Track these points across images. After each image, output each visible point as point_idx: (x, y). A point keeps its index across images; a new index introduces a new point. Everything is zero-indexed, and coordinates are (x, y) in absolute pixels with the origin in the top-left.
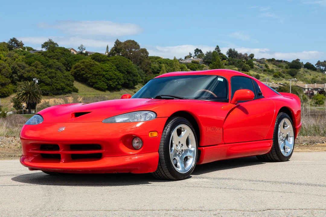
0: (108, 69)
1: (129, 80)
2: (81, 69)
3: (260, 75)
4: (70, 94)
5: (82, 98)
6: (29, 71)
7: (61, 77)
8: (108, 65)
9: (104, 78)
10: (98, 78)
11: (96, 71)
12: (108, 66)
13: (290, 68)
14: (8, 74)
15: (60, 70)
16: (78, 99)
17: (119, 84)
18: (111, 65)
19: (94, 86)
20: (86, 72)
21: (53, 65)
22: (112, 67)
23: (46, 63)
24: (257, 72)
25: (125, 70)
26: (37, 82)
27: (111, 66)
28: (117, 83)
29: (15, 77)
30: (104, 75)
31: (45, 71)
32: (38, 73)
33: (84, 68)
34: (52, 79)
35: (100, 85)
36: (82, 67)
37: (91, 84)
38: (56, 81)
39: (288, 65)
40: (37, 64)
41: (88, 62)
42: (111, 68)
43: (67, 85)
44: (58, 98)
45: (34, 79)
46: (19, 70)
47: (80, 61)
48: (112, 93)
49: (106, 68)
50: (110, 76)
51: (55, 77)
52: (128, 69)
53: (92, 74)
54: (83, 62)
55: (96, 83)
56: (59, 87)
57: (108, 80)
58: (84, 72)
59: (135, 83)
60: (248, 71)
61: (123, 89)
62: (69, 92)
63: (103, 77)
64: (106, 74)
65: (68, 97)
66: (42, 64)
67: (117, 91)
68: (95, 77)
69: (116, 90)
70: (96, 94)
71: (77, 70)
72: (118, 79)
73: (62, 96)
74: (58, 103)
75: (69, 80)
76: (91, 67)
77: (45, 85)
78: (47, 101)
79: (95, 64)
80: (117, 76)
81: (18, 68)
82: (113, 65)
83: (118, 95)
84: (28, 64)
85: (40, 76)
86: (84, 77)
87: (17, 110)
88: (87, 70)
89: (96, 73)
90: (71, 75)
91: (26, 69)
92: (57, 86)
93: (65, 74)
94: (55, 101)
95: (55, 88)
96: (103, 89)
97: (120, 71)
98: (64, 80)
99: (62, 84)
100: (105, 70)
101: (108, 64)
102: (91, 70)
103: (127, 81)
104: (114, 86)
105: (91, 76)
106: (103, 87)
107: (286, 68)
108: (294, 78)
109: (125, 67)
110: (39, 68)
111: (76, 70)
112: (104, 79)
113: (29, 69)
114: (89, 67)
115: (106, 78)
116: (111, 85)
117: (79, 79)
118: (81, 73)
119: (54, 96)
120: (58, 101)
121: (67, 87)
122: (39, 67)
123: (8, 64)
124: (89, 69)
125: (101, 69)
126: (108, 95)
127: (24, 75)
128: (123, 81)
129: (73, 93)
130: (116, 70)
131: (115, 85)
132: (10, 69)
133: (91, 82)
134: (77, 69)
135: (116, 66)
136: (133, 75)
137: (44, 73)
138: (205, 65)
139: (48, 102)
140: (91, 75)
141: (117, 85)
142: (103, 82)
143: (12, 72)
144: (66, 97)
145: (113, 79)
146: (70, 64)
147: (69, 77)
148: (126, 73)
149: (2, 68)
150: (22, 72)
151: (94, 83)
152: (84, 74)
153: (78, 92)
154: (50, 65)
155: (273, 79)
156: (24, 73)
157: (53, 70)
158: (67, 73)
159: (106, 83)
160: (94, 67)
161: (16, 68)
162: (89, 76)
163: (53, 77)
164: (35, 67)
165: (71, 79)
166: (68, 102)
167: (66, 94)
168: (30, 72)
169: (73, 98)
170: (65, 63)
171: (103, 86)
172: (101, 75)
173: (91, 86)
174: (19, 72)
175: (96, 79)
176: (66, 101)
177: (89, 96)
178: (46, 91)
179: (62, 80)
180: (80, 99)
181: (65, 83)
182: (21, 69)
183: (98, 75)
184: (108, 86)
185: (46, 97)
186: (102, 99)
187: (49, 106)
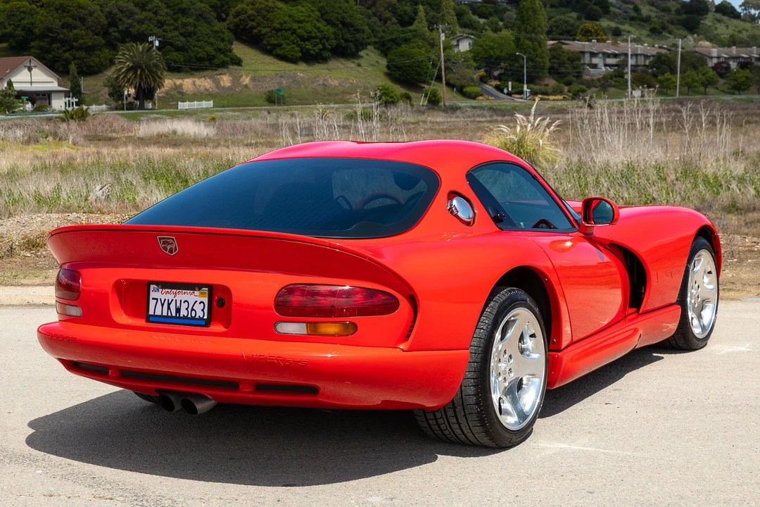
0: (302, 18)
1: (346, 41)
2: (249, 17)
3: (621, 27)
4: (225, 70)
5: (249, 78)
6: (141, 22)
7: (207, 35)
8: (303, 9)
9: (294, 35)
10: (282, 35)
11: (278, 22)
12: (302, 12)
13: (686, 13)
14: (99, 26)
15: (205, 19)
16: (241, 80)
17: (324, 48)
18: (309, 8)
19: (274, 53)
20: (259, 24)
22: (311, 13)
23: (175, 5)
24: (617, 23)
25: (338, 20)
26: (157, 43)
27: (309, 10)
28: (320, 46)
29: (114, 34)
30: (295, 30)
31: (176, 20)
32: (161, 24)
33: (254, 15)
34: (189, 39)
35: (287, 50)
36: (250, 12)
37: (268, 47)
38: (196, 43)
39: (682, 7)
40: (158, 7)
41: (263, 4)
42: (309, 16)
43: (219, 50)
44: (202, 77)
45: (150, 39)
46: (120, 20)
48: (310, 68)
49: (299, 16)
50: (307, 33)
51: (195, 34)
52: (343, 18)
53: (270, 27)
54: (253, 3)
55: (279, 45)
56: (201, 55)
57: (303, 39)
58: (254, 23)
59: (361, 45)
60: (597, 20)
61: (334, 58)
62: (223, 65)
63: (292, 34)
64: (299, 28)
65: (220, 74)
66: (167, 7)
67: (321, 63)
68: (276, 35)
69: (320, 61)
70: (278, 69)
71: (240, 20)
72: (324, 38)
73: (208, 73)
74: (200, 86)
75: (223, 40)
76: (269, 13)
77: (172, 49)
78: (178, 82)
79: (276, 7)
80: (322, 32)
81: (120, 15)
82: (313, 8)
83: (323, 71)
84: (140, 7)
85: (164, 31)
86: (255, 33)
87: (115, 101)
88: (260, 19)
89: (278, 26)
90: (228, 29)
91: (137, 17)
92: (198, 53)
93: (216, 28)
94: (194, 83)
95: (194, 58)
96: (292, 59)
97: (329, 22)
98: (213, 40)
99: (209, 49)
100: (297, 19)
101: (303, 7)
102: (268, 18)
103: (343, 41)
104: (314, 53)
105: (268, 33)
106: (293, 55)
107: (678, 12)
108: (693, 34)
109: (338, 13)
110: (161, 15)
111: (237, 19)
112: (296, 38)
113: (143, 17)
114: (265, 13)
115: (299, 37)
116: (308, 50)
117: (244, 38)
118: (249, 25)
119: (193, 72)
120: (200, 83)
121: (219, 54)
122: (161, 12)
123: (98, 7)
124: (264, 17)
125: (290, 16)
126: (302, 71)
127: (131, 29)
128: (334, 42)
129: (231, 67)
130: (320, 20)
131: (317, 50)
132: (104, 17)
133: (269, 45)
134: (240, 17)
135: (319, 11)
136: (355, 30)
137: (173, 25)
138: (510, 8)
139: (181, 85)
140: (268, 30)
141: (320, 50)
142: (294, 43)
143: (106, 22)
144: (218, 75)
145: (314, 38)
146: (226, 7)
147: (224, 33)
148: (340, 26)
149: (86, 15)
150: (128, 24)
151: (274, 46)
152: (254, 28)
153: (243, 64)
154: (185, 9)
155: (648, 36)
156: (131, 25)
157: (190, 20)
158: (219, 26)
159: (298, 46)
160: (273, 14)
161: (116, 14)
162: (264, 31)
163: (189, 35)
164: (154, 13)
165: (227, 39)
166: (222, 84)
167: (216, 70)
168: (143, 24)
169: (231, 78)
170: (216, 4)
171: (292, 53)
172: (289, 30)
173: (269, 51)
174: (120, 22)
175: (278, 37)
176: (217, 83)
177: (263, 74)
178: (175, 62)
179: (209, 41)
180: (246, 80)
181: (215, 46)
182: (126, 16)
183: (282, 30)
184: (303, 53)
185: (176, 74)
186: (291, 80)
187: (182, 93)
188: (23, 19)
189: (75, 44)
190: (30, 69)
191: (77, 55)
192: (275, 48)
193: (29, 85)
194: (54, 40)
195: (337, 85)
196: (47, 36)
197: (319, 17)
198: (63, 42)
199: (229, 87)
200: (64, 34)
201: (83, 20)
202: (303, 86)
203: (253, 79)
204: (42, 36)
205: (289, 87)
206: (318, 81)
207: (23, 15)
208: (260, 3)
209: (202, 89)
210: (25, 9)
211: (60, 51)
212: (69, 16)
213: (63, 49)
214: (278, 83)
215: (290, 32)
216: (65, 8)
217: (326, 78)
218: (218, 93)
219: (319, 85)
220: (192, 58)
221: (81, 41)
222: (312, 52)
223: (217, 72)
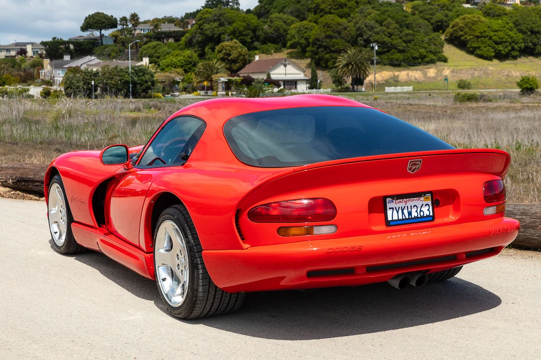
0: (498, 29)
2: (460, 28)
4: (432, 65)
5: (449, 71)
6: (377, 33)
7: (423, 41)
8: (501, 22)
9: (491, 40)
10: (481, 41)
11: (479, 31)
12: (500, 24)
14: (350, 37)
16: (443, 72)
17: (513, 49)
18: (506, 21)
19: (475, 53)
20: (466, 33)
21: (412, 24)
22: (506, 25)
25: (527, 29)
26: (376, 48)
27: (505, 23)
28: (510, 48)
29: (360, 42)
30: (491, 37)
31: (401, 32)
32: (390, 35)
33: (462, 27)
34: (408, 44)
35: (484, 51)
36: (461, 25)
37: (471, 49)
38: (413, 47)
40: (390, 23)
41: (471, 19)
42: (504, 27)
43: (431, 52)
44: (414, 70)
45: (372, 45)
46: (365, 32)
47: (461, 17)
48: (502, 63)
49: (496, 27)
50: (500, 39)
51: (413, 41)
52: (532, 27)
53: (473, 35)
54: (464, 19)
55: (479, 48)
56: (416, 55)
57: (497, 43)
58: (462, 33)
61: (524, 56)
62: (432, 62)
63: (489, 40)
64: (495, 35)
65: (428, 68)
66: (396, 23)
67: (510, 60)
68: (477, 40)
69: (510, 58)
70: (474, 64)
72: (513, 42)
73: (421, 67)
74: (411, 76)
75: (435, 45)
76: (473, 25)
77: (396, 51)
78: (397, 73)
79: (480, 21)
80: (512, 38)
81: (365, 29)
82: (508, 21)
83: (510, 66)
84: (379, 23)
85: (392, 39)
86: (463, 40)
87: (337, 86)
88: (467, 29)
89: (479, 34)
91: (375, 30)
92: (413, 54)
93: (429, 37)
94: (408, 75)
95: (410, 57)
96: (487, 57)
97: (521, 31)
98: (426, 45)
99: (422, 50)
100: (494, 29)
101: (502, 20)
102: (473, 29)
103: (531, 44)
104: (504, 53)
105: (471, 39)
106: (488, 55)
109: (528, 24)
110: (391, 29)
111: (453, 30)
112: (491, 43)
113: (378, 30)
114: (471, 25)
115: (494, 42)
116: (500, 51)
117: (456, 43)
118: (459, 34)
119: (409, 67)
120: (412, 75)
121: (429, 54)
122: (391, 27)
124: (470, 28)
125: (489, 27)
126: (493, 66)
127: (370, 38)
128: (523, 45)
129: (438, 63)
130: (513, 29)
131: (507, 51)
132: (354, 31)
133: (472, 47)
134: (454, 28)
135: (514, 23)
137: (399, 35)
139: (398, 76)
140: (472, 37)
141: (510, 51)
142: (490, 46)
143: (356, 34)
144: (426, 68)
145: (505, 42)
147: (436, 40)
148: (529, 33)
149: (342, 29)
150: (369, 35)
151: (475, 48)
152: (462, 36)
153: (448, 61)
154: (409, 24)
156: (371, 36)
157: (411, 32)
158: (432, 35)
159: (493, 48)
160: (476, 26)
161: (363, 28)
162: (469, 38)
163: (410, 42)
164: (386, 27)
165: (438, 44)
166: (429, 75)
167: (426, 65)
168: (379, 34)
169: (436, 71)
170: (443, 19)
171: (487, 53)
172: (487, 36)
173: (471, 52)
174: (365, 34)
175: (478, 42)
176: (425, 74)
177: (461, 68)
178: (397, 60)
179: (423, 45)
180: (447, 72)
181: (428, 49)
182: (369, 29)
183: (482, 37)
184: (496, 53)
185: (397, 68)
186: (482, 72)
187: (397, 81)
188: (306, 32)
189: (332, 49)
190: (285, 66)
191: (333, 56)
192: (476, 50)
193: (284, 76)
194: (320, 46)
195: (518, 75)
196: (316, 44)
197: (512, 27)
198: (326, 48)
199: (433, 77)
200: (327, 42)
201: (339, 33)
202: (490, 76)
203: (453, 72)
204: (314, 44)
205: (479, 77)
206: (504, 73)
207: (306, 30)
208: (469, 18)
209: (413, 78)
210: (307, 26)
211: (323, 53)
212: (331, 31)
213: (326, 52)
214: (471, 74)
215: (488, 39)
216: (329, 25)
217: (510, 70)
218: (424, 81)
219: (504, 75)
220: (409, 57)
221: (337, 47)
222: (503, 52)
223: (426, 67)
